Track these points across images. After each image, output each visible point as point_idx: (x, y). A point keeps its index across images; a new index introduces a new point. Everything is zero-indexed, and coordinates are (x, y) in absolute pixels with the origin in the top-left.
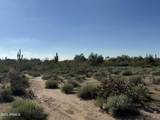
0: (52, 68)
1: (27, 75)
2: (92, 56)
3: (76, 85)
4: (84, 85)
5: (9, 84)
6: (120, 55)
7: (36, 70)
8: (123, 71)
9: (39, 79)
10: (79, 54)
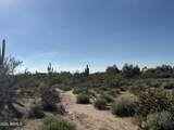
0: (83, 81)
1: (57, 90)
2: (126, 67)
3: (109, 101)
4: (118, 99)
5: (40, 99)
6: (160, 65)
7: (66, 84)
8: (165, 84)
9: (70, 93)
10: (111, 65)
